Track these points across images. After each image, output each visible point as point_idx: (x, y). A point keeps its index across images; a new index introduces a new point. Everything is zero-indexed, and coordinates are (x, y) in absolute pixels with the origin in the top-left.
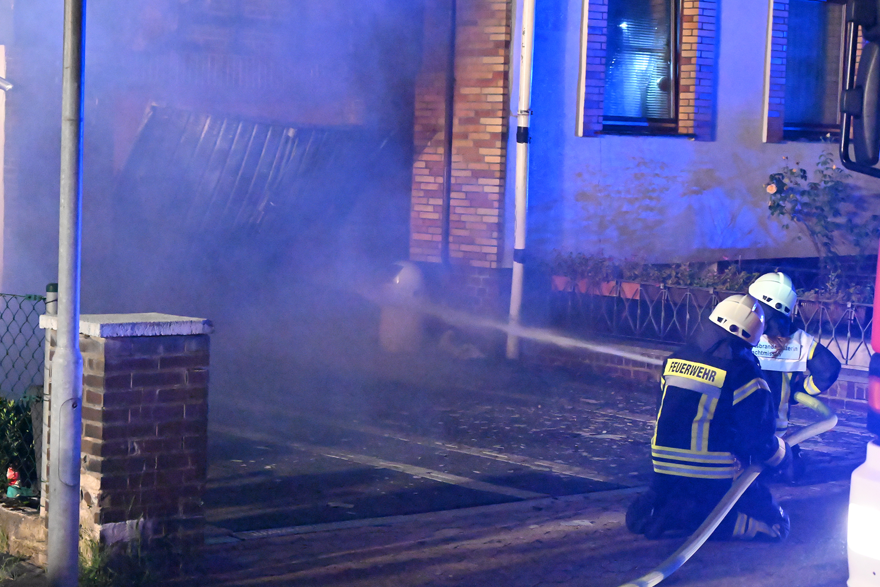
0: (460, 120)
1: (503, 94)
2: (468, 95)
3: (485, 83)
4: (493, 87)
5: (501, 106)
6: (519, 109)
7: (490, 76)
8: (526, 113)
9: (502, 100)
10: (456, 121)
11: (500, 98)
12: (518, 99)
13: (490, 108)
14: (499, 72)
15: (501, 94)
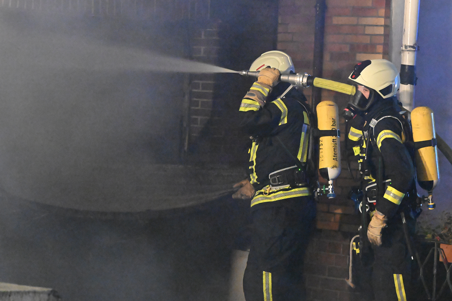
0: (332, 55)
1: (386, 26)
2: (342, 25)
3: (361, 12)
4: (372, 16)
5: (382, 40)
6: (404, 43)
7: (369, 4)
8: (412, 49)
9: (383, 33)
10: (327, 57)
11: (381, 31)
12: (402, 31)
13: (369, 42)
15: (381, 26)
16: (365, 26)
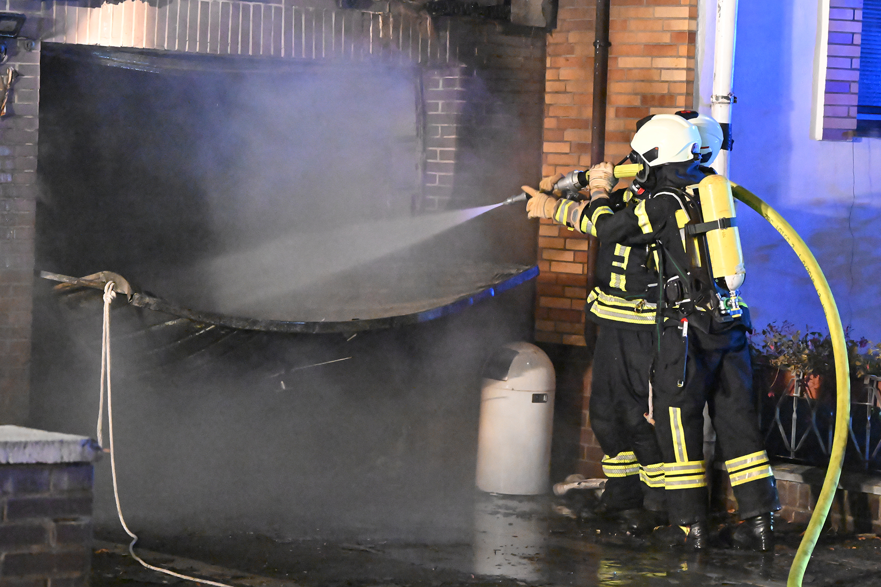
0: (617, 110)
1: (689, 70)
2: (630, 69)
3: (656, 49)
4: (671, 56)
5: (683, 88)
6: (714, 94)
7: (666, 39)
8: (726, 101)
9: (684, 79)
10: (610, 113)
11: (682, 76)
12: (712, 76)
13: (666, 92)
14: (681, 33)
15: (683, 69)
16: (661, 69)
